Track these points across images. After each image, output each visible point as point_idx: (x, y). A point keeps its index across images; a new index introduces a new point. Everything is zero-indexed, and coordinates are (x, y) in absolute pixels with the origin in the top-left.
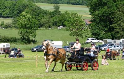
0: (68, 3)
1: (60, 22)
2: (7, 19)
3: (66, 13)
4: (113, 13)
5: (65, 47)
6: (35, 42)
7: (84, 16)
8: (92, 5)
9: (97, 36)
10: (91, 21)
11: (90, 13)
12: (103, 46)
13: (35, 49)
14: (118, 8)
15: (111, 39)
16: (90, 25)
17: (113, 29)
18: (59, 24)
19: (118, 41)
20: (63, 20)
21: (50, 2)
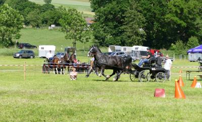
1: (52, 20)
3: (60, 8)
5: (59, 54)
7: (85, 13)
9: (101, 40)
11: (92, 9)
12: (110, 53)
13: (18, 55)
14: (131, 5)
15: (120, 45)
18: (51, 23)
20: (56, 18)
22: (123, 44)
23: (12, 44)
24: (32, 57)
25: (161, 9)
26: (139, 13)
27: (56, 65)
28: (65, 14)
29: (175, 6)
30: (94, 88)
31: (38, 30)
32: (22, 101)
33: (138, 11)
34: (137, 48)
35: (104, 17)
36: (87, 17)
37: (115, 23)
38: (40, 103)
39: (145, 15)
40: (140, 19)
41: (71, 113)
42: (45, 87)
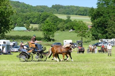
0: (76, 14)
2: (35, 24)
3: (75, 21)
4: (107, 21)
6: (53, 40)
7: (87, 23)
8: (92, 16)
9: (96, 37)
10: (92, 27)
11: (91, 21)
12: (100, 43)
13: (53, 45)
14: (110, 18)
15: (105, 39)
16: (91, 29)
17: (107, 32)
18: (70, 28)
19: (110, 40)
20: (72, 26)
21: (64, 13)
22: (107, 38)
28: (77, 24)
34: (114, 40)
35: (97, 25)
36: (89, 25)
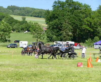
0: (31, 16)
1: (26, 28)
3: (30, 22)
5: (29, 45)
6: (9, 41)
7: (42, 25)
8: (48, 18)
9: (51, 39)
11: (46, 23)
12: (55, 45)
13: (9, 46)
15: (60, 41)
16: (46, 31)
18: (25, 30)
21: (19, 15)
22: (61, 40)
23: (6, 41)
24: (16, 47)
25: (80, 23)
26: (69, 25)
27: (28, 51)
28: (33, 26)
29: (87, 21)
30: (47, 63)
31: (19, 34)
32: (11, 69)
33: (69, 24)
35: (52, 27)
36: (44, 27)
37: (58, 30)
38: (20, 70)
39: (72, 26)
40: (70, 28)
41: (36, 75)
42: (23, 62)
